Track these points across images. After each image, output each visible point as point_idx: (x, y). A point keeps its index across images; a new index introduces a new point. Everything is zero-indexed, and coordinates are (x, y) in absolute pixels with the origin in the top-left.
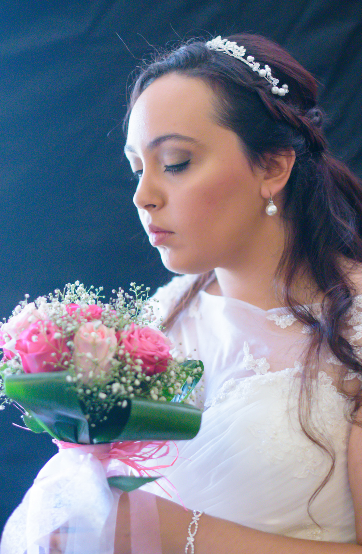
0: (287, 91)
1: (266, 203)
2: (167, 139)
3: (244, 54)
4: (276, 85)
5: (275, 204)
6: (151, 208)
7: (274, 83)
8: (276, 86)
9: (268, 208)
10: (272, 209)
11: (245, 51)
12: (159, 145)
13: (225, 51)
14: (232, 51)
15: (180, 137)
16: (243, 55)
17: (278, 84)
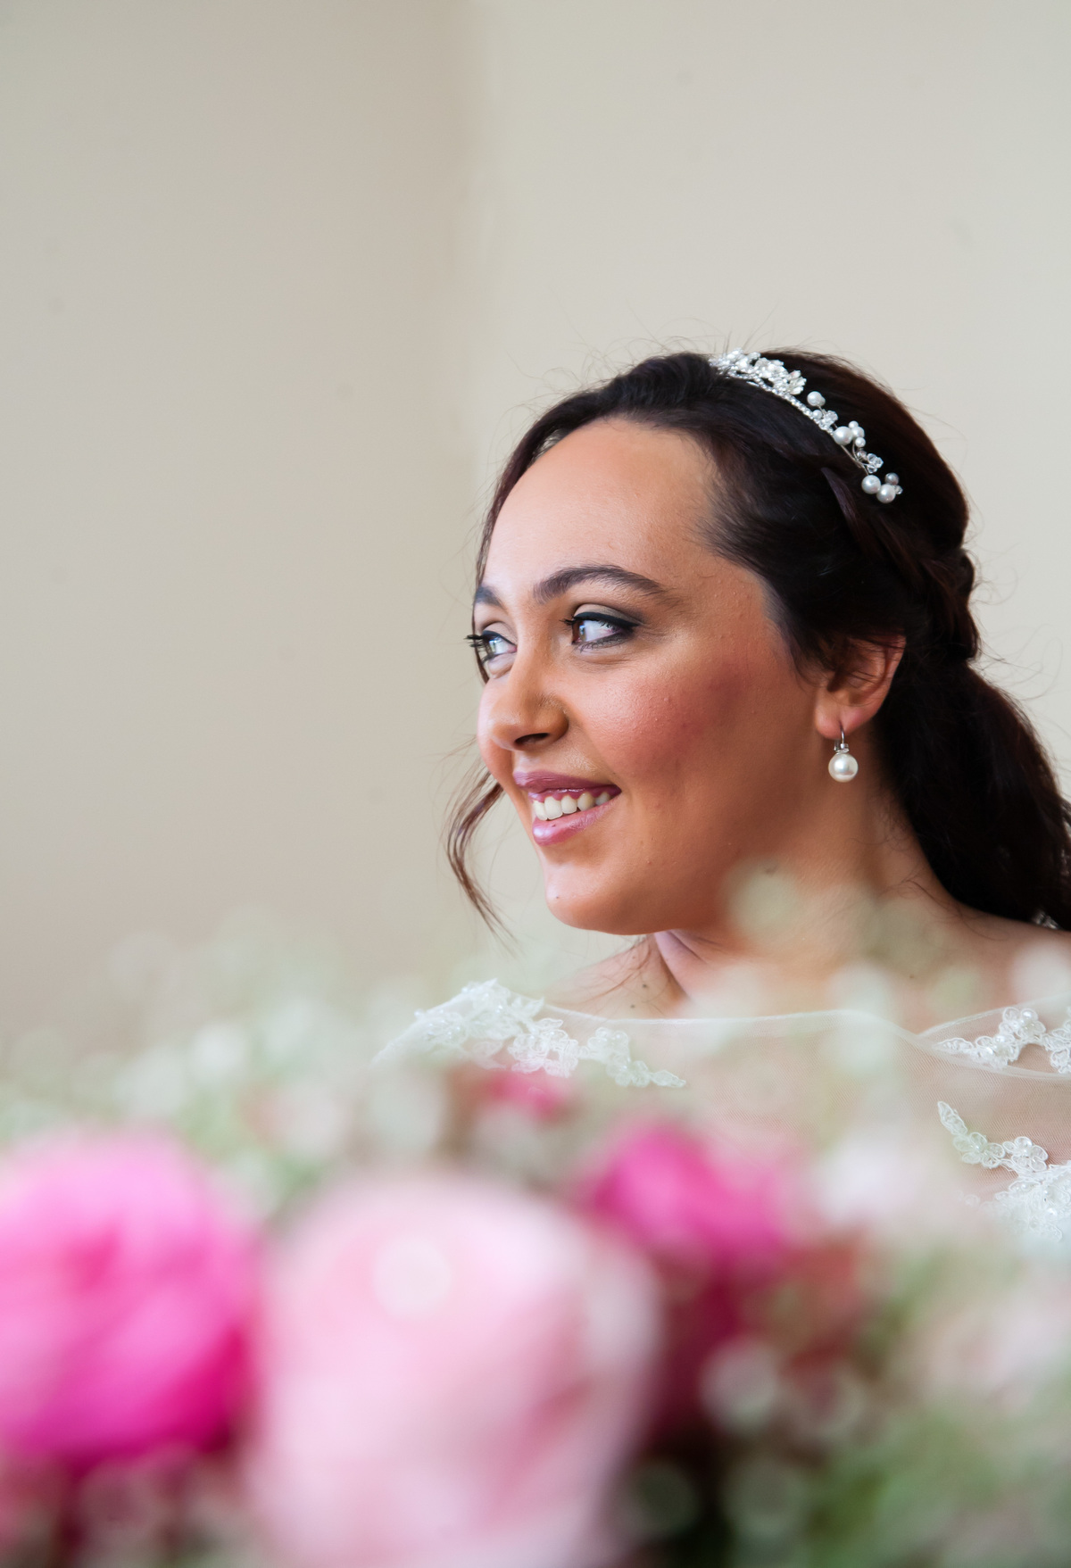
0: (898, 490)
1: (829, 749)
2: (588, 578)
3: (802, 389)
4: (875, 470)
5: (851, 753)
6: (529, 743)
7: (868, 466)
8: (874, 474)
9: (834, 763)
10: (843, 765)
11: (803, 381)
12: (564, 592)
13: (752, 381)
14: (771, 380)
15: (621, 575)
16: (798, 390)
17: (879, 469)
